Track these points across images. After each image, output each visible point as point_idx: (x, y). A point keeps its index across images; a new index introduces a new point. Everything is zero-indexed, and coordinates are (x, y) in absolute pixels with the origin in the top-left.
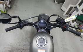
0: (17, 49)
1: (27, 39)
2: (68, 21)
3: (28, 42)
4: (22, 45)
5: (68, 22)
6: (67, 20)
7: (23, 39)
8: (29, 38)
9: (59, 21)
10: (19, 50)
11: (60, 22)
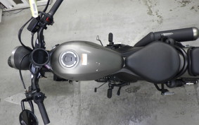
0: (80, 119)
1: (60, 101)
2: (37, 12)
3: (65, 98)
4: (72, 109)
5: (39, 12)
6: (36, 14)
7: (60, 109)
8: (58, 97)
9: (35, 28)
10: (81, 113)
11: (37, 25)
